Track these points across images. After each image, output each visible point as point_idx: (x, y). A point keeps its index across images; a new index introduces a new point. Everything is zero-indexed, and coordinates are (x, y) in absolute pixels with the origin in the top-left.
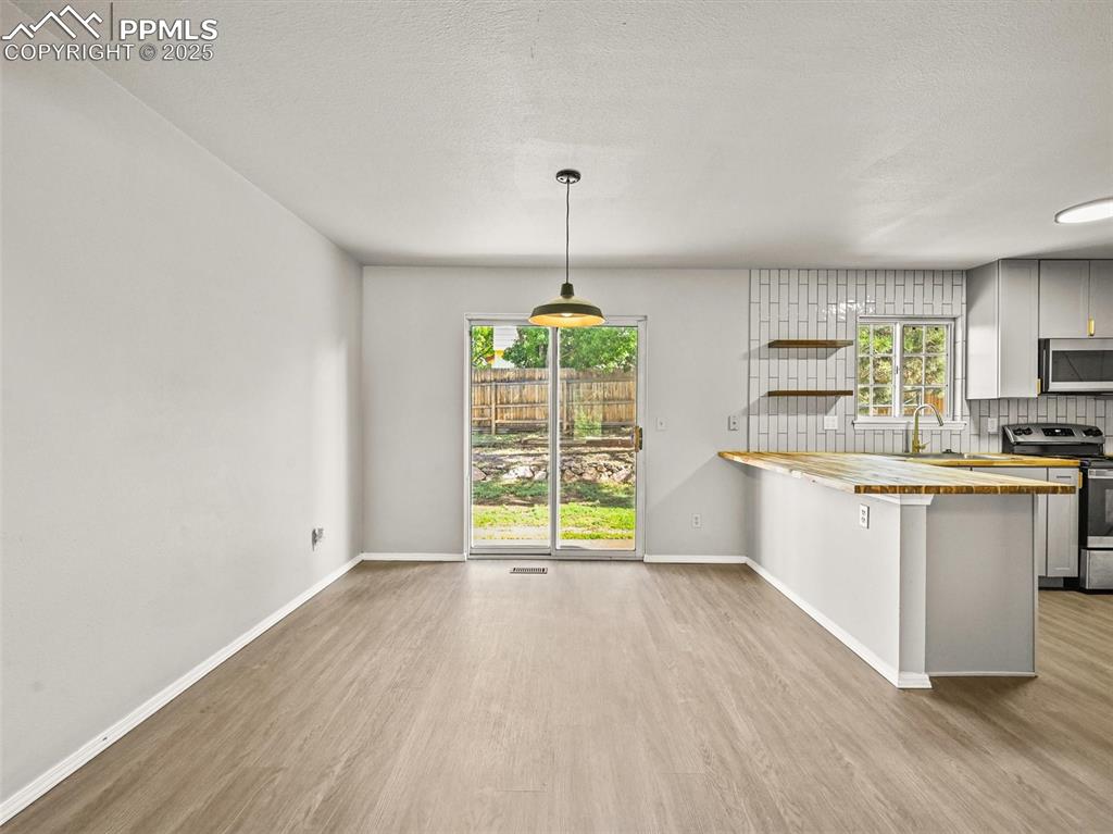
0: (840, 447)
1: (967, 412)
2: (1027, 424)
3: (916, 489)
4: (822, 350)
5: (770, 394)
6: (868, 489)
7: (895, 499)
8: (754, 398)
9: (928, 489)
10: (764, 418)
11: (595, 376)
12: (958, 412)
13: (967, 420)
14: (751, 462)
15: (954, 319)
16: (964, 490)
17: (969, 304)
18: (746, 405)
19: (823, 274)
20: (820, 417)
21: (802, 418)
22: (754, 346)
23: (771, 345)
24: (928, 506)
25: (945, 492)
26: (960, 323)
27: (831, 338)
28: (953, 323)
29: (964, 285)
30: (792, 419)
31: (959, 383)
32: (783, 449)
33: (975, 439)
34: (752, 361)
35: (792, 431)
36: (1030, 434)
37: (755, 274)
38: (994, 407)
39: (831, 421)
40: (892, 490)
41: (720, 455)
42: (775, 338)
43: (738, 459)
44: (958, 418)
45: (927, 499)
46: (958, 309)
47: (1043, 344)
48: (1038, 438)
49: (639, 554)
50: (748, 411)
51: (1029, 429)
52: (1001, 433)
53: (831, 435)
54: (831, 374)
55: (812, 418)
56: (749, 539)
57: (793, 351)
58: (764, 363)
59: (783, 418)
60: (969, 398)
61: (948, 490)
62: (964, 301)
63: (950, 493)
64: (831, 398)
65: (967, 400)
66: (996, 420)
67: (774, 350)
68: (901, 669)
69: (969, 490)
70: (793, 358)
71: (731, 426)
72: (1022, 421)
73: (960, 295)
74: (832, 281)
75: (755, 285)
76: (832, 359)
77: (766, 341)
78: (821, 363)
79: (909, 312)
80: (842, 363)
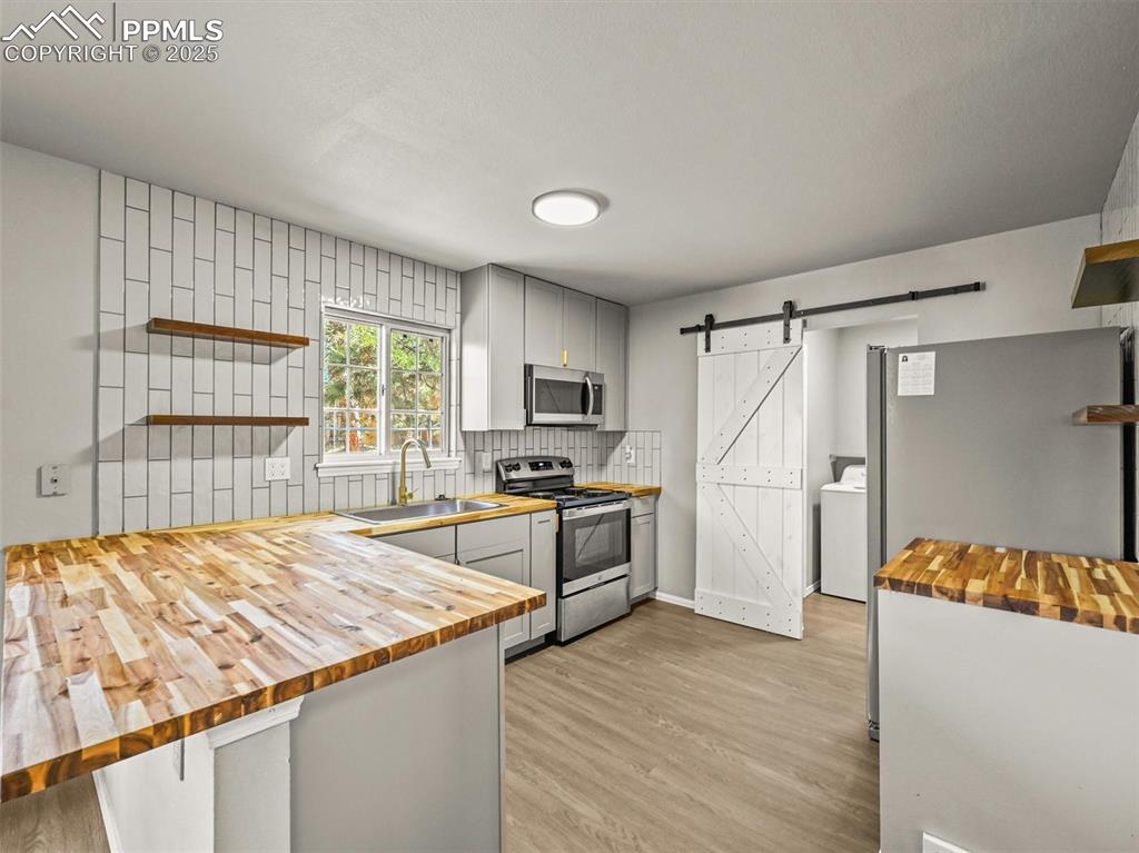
0: (295, 507)
1: (462, 447)
2: (517, 458)
3: (250, 703)
4: (262, 350)
5: (152, 421)
8: (110, 429)
9: (282, 692)
10: (135, 465)
12: (453, 448)
13: (462, 456)
15: (449, 331)
16: (371, 660)
17: (464, 314)
18: (89, 442)
19: (263, 223)
20: (257, 460)
21: (223, 463)
22: (111, 329)
23: (151, 326)
24: (292, 722)
25: (328, 681)
26: (455, 334)
28: (448, 335)
29: (459, 288)
30: (203, 466)
31: (453, 409)
32: (182, 522)
33: (469, 479)
34: (103, 354)
35: (202, 489)
36: (519, 469)
37: (112, 184)
38: (488, 439)
39: (279, 466)
44: (453, 454)
45: (286, 712)
46: (452, 320)
47: (528, 369)
48: (526, 473)
50: (94, 456)
51: (518, 464)
52: (494, 470)
53: (279, 491)
54: (278, 390)
55: (242, 464)
57: (203, 342)
58: (136, 361)
59: (181, 465)
60: (464, 429)
62: (459, 311)
63: (339, 679)
64: (276, 430)
65: (462, 432)
66: (490, 454)
67: (159, 337)
70: (203, 356)
71: (46, 486)
72: (513, 455)
73: (455, 301)
75: (112, 204)
76: (280, 365)
77: (139, 318)
78: (261, 370)
79: (395, 311)
80: (296, 374)
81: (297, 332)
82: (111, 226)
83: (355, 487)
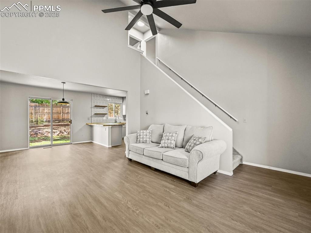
0: (106, 122)
3: (110, 125)
4: (103, 107)
5: (95, 114)
6: (105, 126)
7: (108, 126)
8: (92, 115)
9: (111, 125)
10: (94, 118)
11: (45, 106)
13: (123, 118)
14: (92, 124)
17: (123, 102)
19: (103, 96)
22: (92, 106)
23: (95, 106)
27: (104, 106)
30: (99, 118)
32: (97, 123)
34: (92, 109)
35: (99, 120)
37: (92, 94)
39: (104, 118)
40: (107, 125)
41: (87, 124)
42: (96, 105)
43: (90, 124)
45: (111, 126)
46: (121, 103)
49: (71, 143)
50: (91, 117)
53: (104, 120)
54: (104, 111)
55: (102, 118)
56: (92, 137)
57: (99, 107)
58: (94, 109)
59: (97, 118)
60: (123, 115)
61: (113, 125)
64: (104, 115)
67: (96, 107)
68: (109, 145)
69: (115, 125)
71: (88, 119)
73: (122, 100)
74: (104, 97)
75: (92, 96)
76: (104, 109)
77: (94, 106)
78: (103, 109)
79: (115, 102)
80: (106, 109)
81: (106, 106)
82: (92, 98)
83: (111, 121)
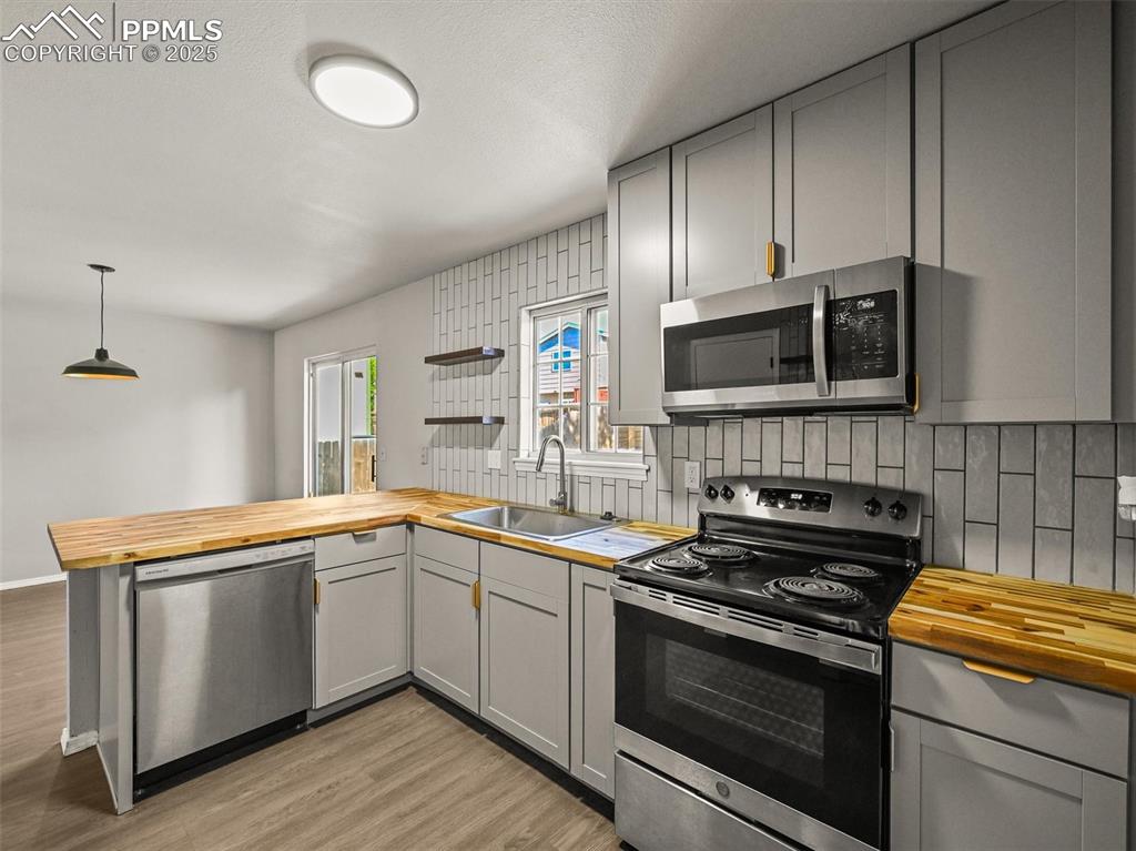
4: (488, 362)
18: (431, 434)
19: (488, 261)
20: (485, 452)
21: (471, 451)
33: (664, 498)
34: (434, 383)
35: (464, 468)
36: (730, 498)
38: (697, 441)
39: (494, 458)
50: (432, 442)
53: (495, 476)
59: (456, 449)
66: (697, 464)
78: (487, 379)
